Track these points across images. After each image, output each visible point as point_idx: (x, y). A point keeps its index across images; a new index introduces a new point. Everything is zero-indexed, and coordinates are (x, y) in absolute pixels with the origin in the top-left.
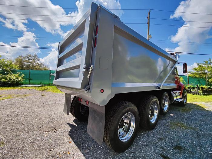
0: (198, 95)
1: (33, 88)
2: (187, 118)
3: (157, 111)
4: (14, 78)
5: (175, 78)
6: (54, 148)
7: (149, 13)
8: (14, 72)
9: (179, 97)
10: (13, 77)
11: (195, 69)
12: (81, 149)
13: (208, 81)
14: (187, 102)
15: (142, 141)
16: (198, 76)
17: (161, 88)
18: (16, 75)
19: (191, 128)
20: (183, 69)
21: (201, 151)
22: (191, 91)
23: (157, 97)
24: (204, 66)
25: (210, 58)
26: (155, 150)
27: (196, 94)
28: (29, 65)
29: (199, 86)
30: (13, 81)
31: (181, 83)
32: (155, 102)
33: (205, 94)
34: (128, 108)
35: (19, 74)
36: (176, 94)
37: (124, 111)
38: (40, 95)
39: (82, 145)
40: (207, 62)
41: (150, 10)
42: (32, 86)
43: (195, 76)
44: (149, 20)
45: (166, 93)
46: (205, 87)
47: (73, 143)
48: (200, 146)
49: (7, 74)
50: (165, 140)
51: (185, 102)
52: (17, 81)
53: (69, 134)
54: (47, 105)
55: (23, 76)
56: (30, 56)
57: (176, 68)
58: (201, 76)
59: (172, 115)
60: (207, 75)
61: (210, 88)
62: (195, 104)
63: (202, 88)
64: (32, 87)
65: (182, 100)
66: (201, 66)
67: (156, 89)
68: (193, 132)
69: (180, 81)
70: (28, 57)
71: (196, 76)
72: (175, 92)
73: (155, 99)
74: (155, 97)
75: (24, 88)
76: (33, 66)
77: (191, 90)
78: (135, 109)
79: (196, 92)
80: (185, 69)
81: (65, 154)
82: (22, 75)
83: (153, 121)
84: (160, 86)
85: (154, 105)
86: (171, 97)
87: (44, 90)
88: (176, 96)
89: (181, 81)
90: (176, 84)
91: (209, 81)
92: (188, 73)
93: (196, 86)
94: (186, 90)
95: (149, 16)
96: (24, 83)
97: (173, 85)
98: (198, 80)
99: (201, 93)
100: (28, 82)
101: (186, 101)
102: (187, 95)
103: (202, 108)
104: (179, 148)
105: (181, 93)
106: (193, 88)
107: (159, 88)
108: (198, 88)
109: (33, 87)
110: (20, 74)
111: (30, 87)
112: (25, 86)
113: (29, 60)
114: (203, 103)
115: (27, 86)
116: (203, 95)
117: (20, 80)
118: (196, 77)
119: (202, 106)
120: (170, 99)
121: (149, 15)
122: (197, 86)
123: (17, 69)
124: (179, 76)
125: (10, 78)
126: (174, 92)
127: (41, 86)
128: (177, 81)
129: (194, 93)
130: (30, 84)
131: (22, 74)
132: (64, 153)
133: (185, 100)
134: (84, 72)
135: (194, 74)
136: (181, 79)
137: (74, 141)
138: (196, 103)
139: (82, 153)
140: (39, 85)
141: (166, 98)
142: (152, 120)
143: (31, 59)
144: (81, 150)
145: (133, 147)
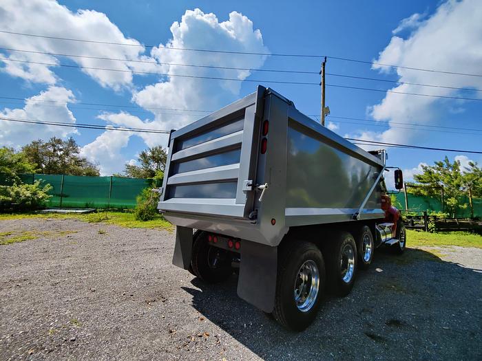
0: (426, 233)
1: (72, 216)
2: (408, 275)
3: (353, 261)
4: (28, 194)
5: (382, 197)
6: (176, 328)
7: (324, 64)
8: (26, 178)
9: (389, 236)
10: (25, 191)
11: (419, 178)
12: (225, 328)
13: (445, 204)
14: (406, 247)
15: (331, 313)
16: (425, 193)
17: (359, 217)
18: (33, 187)
19: (415, 292)
20: (396, 181)
21: (431, 326)
22: (413, 224)
23: (352, 234)
24: (435, 171)
25: (446, 157)
26: (355, 327)
27: (424, 229)
28: (55, 163)
29: (428, 214)
30: (24, 201)
31: (393, 207)
32: (350, 243)
33: (441, 231)
34: (308, 252)
35: (37, 183)
36: (386, 230)
37: (303, 257)
38: (94, 232)
39: (225, 323)
40: (441, 165)
41: (326, 58)
42: (69, 211)
43: (419, 192)
44: (324, 76)
45: (366, 227)
46: (441, 215)
47: (207, 321)
48: (430, 319)
49: (11, 184)
50: (371, 312)
51: (402, 245)
52: (33, 199)
53: (193, 306)
54: (122, 253)
55: (48, 188)
56: (59, 142)
57: (382, 179)
58: (431, 193)
59: (378, 270)
60: (443, 190)
61: (449, 217)
62: (421, 251)
63: (435, 217)
64: (68, 213)
65: (397, 241)
66: (430, 173)
67: (351, 218)
68: (419, 299)
69: (390, 204)
70: (53, 145)
71: (422, 191)
72: (384, 224)
73: (349, 238)
74: (350, 235)
75: (51, 215)
76: (65, 165)
77: (413, 221)
78: (319, 254)
79: (424, 226)
80: (399, 180)
81: (201, 336)
82: (46, 186)
83: (347, 278)
84: (357, 214)
85: (348, 248)
86: (376, 236)
87: (100, 221)
88: (385, 234)
89: (392, 204)
90: (383, 209)
91: (448, 203)
92: (405, 186)
93: (423, 214)
94: (404, 222)
95: (324, 70)
96: (48, 205)
97: (379, 212)
98: (427, 202)
99: (432, 228)
100: (57, 201)
101: (404, 245)
102: (405, 232)
103: (436, 257)
104: (395, 323)
105: (393, 227)
106: (418, 218)
107: (355, 217)
108: (426, 218)
109: (71, 213)
110: (40, 185)
111: (64, 213)
112: (53, 213)
113: (55, 151)
114: (437, 247)
115: (56, 212)
116: (437, 231)
117: (42, 198)
118: (421, 195)
119: (435, 254)
120: (374, 239)
121: (324, 68)
122: (425, 213)
123: (34, 172)
124: (387, 194)
125: (17, 193)
126: (381, 225)
127: (90, 212)
128: (385, 204)
129: (420, 228)
130: (61, 207)
131: (45, 183)
132: (199, 335)
133: (402, 242)
134: (248, 191)
135: (418, 189)
136: (393, 198)
137: (207, 317)
138: (423, 248)
139: (231, 334)
140: (83, 208)
141: (367, 236)
142: (345, 278)
143: (61, 150)
144: (226, 331)
145: (318, 324)
